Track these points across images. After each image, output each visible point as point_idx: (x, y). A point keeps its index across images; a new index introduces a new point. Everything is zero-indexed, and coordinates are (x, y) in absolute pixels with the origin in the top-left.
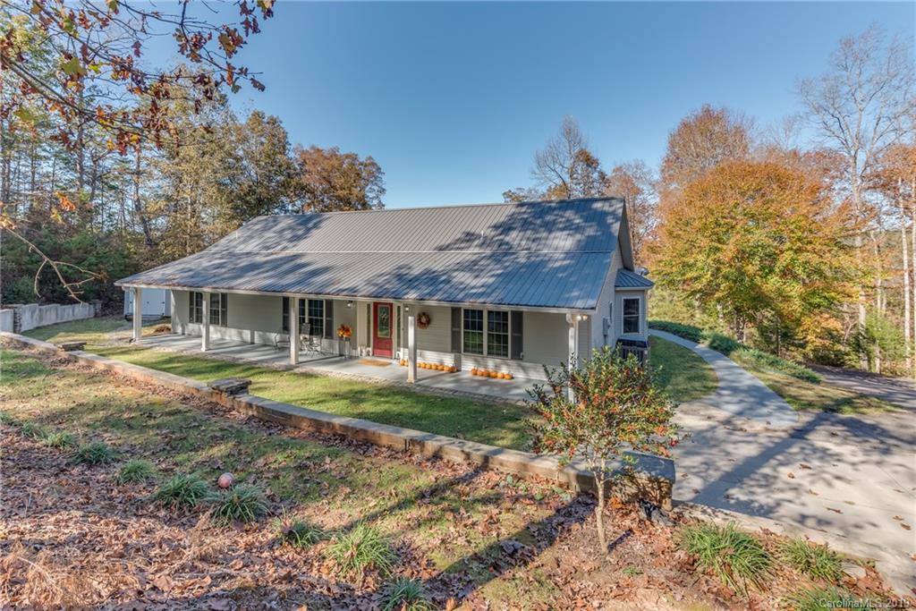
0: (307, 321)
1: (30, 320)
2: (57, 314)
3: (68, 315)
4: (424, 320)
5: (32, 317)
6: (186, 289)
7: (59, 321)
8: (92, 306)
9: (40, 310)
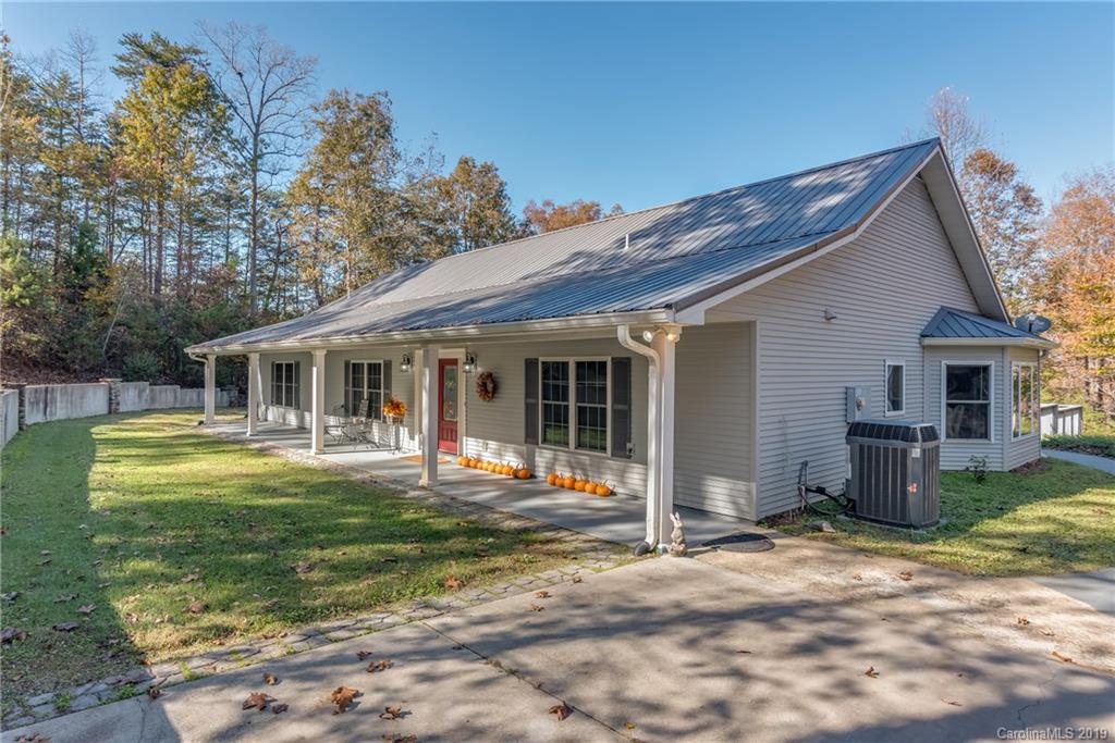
0: (366, 397)
1: (137, 400)
2: (176, 397)
3: (191, 400)
4: (490, 385)
5: (140, 396)
7: (177, 406)
8: (225, 393)
9: (152, 390)
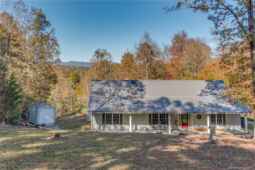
0: (159, 120)
4: (199, 117)
6: (101, 113)
